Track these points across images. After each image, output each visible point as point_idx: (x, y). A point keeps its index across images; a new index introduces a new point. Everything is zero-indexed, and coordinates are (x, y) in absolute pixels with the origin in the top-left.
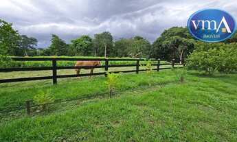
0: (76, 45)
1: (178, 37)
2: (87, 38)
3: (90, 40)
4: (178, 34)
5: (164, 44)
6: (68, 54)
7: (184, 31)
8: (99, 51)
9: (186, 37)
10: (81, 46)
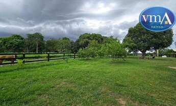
0: (5, 43)
1: (87, 40)
2: (18, 37)
3: (22, 39)
5: (80, 43)
10: (11, 43)
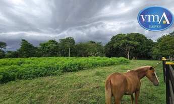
0: (43, 48)
1: (126, 40)
4: (125, 38)
5: (115, 45)
6: (35, 55)
7: (129, 36)
8: (64, 52)
9: (131, 40)
10: (49, 48)
